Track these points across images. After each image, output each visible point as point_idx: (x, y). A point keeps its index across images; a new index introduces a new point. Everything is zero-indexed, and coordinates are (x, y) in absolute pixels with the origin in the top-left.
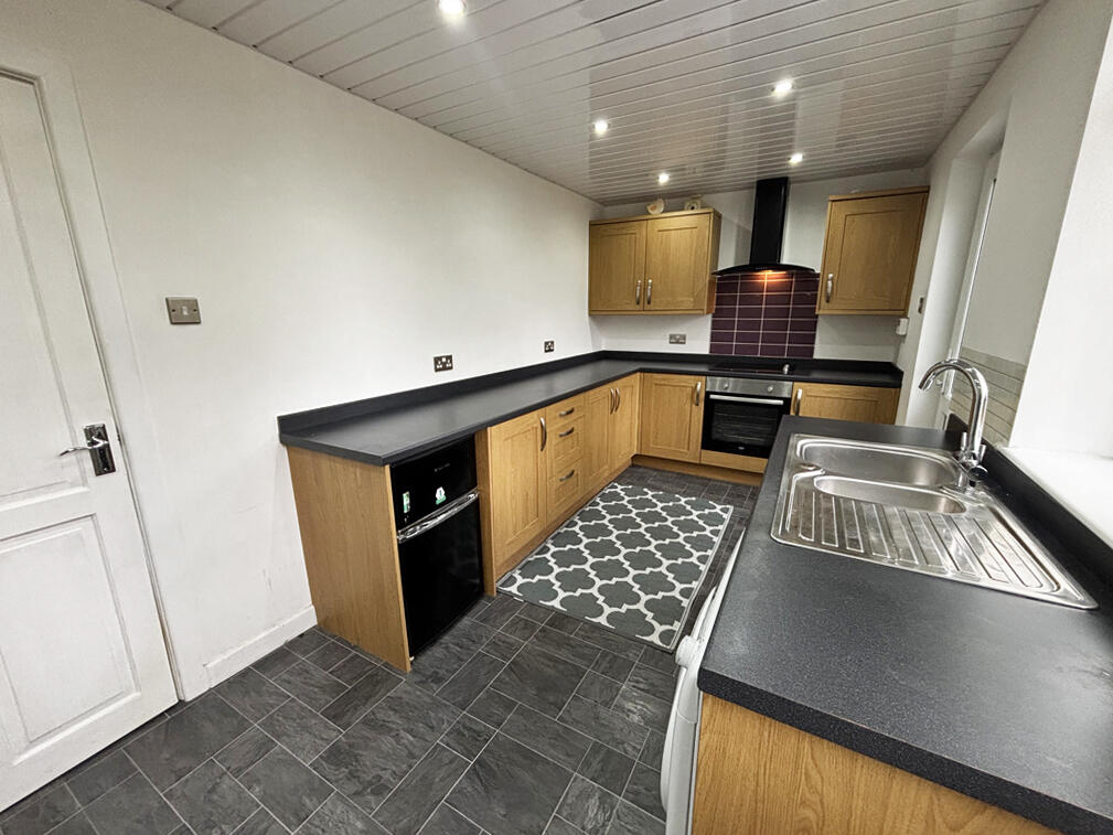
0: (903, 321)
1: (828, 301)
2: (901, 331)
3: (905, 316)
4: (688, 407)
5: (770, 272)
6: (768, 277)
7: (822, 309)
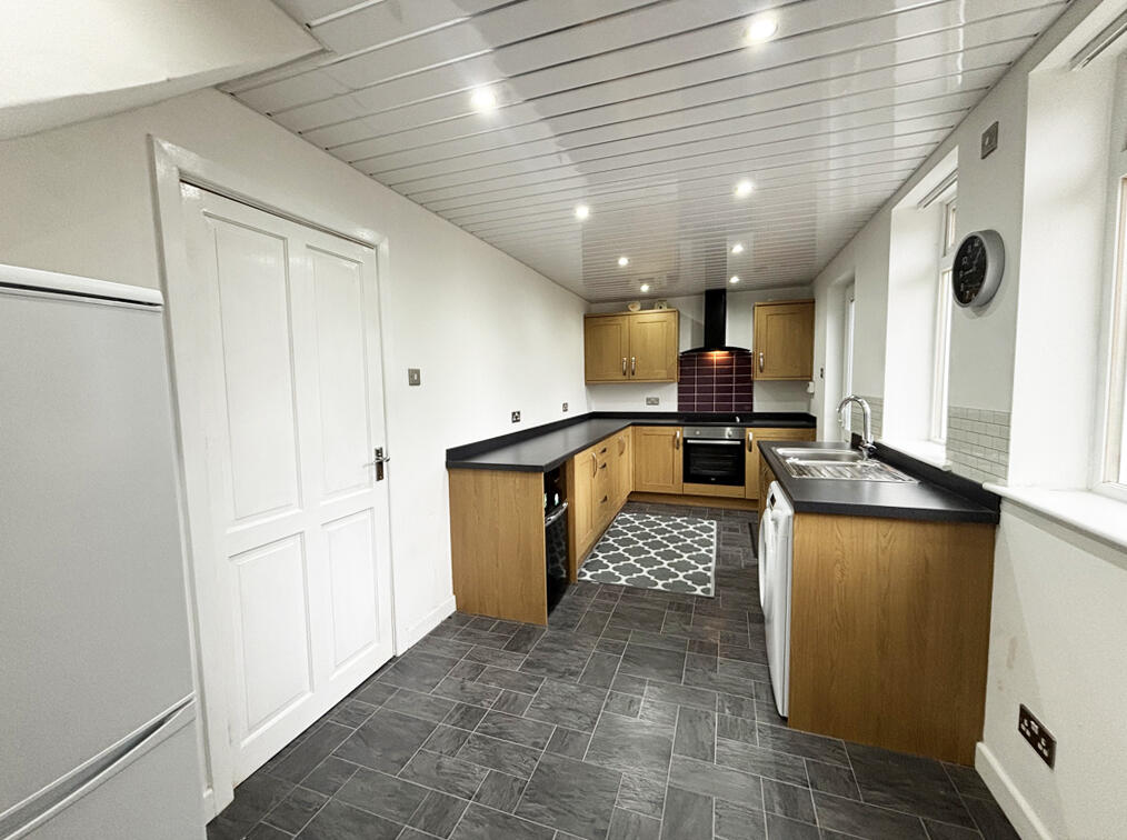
0: (811, 383)
1: (761, 371)
2: (810, 390)
3: (811, 380)
4: (671, 450)
5: (718, 352)
6: (717, 356)
7: (757, 377)
